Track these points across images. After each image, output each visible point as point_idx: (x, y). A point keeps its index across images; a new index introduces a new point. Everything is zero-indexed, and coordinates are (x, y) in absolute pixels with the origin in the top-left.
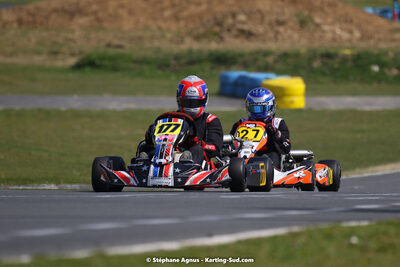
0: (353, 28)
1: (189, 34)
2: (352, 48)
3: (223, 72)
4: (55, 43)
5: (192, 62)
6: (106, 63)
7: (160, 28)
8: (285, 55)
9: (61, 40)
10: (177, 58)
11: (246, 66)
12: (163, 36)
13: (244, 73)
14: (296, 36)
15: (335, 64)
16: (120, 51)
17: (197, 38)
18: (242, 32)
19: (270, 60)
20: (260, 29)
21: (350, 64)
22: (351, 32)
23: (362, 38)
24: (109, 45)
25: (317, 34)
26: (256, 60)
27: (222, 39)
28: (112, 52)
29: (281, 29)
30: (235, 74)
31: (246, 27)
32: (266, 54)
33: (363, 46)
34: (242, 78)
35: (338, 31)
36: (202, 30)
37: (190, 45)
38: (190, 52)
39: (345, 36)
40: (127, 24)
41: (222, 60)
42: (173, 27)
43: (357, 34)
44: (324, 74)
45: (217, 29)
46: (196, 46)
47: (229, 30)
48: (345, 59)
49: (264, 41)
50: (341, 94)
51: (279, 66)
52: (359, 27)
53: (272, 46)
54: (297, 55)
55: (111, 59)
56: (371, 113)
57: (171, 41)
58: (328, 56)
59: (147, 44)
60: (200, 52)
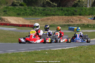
0: (87, 21)
1: (64, 22)
2: (87, 24)
3: (69, 27)
4: (46, 23)
5: (65, 26)
6: (53, 26)
7: (60, 21)
8: (78, 25)
9: (47, 23)
10: (62, 25)
11: (72, 26)
12: (61, 22)
13: (72, 27)
14: (79, 22)
15: (84, 26)
16: (55, 24)
17: (65, 22)
18: (71, 21)
19: (75, 25)
20: (74, 21)
21: (86, 26)
22: (86, 21)
23: (88, 22)
24: (53, 24)
25: (82, 22)
26: (73, 25)
27: (69, 22)
28: (54, 24)
29: (77, 21)
30: (71, 27)
31: (72, 21)
32: (75, 24)
33: (88, 23)
34: (71, 28)
35: (85, 21)
36: (66, 21)
37: (64, 23)
38: (64, 24)
39: (86, 22)
40: (56, 21)
41: (69, 25)
42: (62, 21)
43: (87, 22)
44: (83, 27)
45: (68, 21)
46: (65, 24)
47: (70, 21)
48: (86, 25)
49: (75, 23)
50: (85, 30)
51: (76, 26)
52: (88, 21)
53: (76, 23)
54: (79, 25)
55: (53, 25)
56: (89, 32)
57: (62, 23)
58: (83, 25)
59: (59, 23)
60: (66, 24)
